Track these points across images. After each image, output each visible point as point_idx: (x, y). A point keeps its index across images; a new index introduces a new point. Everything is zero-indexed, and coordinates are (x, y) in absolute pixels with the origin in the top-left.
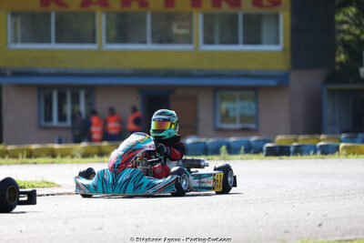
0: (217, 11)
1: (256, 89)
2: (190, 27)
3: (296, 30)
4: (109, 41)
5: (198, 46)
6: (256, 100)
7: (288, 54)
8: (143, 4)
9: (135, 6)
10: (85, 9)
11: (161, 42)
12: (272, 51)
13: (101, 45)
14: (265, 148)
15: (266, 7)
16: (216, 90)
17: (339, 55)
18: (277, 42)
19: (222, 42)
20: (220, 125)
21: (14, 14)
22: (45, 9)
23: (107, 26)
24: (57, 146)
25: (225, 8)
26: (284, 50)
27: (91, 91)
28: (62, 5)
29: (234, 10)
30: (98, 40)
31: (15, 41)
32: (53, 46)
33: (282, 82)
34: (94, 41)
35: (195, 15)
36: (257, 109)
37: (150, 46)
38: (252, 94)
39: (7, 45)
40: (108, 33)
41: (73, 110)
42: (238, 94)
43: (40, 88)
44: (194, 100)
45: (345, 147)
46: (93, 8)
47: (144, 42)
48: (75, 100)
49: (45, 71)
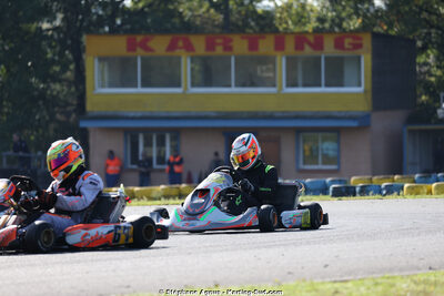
0: (299, 53)
1: (338, 130)
2: (274, 70)
3: (376, 72)
4: (193, 85)
5: (281, 88)
6: (338, 142)
7: (369, 96)
8: (228, 48)
9: (219, 50)
10: (169, 54)
11: (244, 85)
12: (354, 93)
13: (186, 88)
14: (331, 189)
15: (349, 49)
16: (298, 131)
17: (420, 96)
18: (359, 85)
19: (305, 85)
20: (302, 166)
21: (102, 59)
22: (131, 54)
23: (192, 69)
24: (137, 189)
25: (308, 50)
26: (365, 91)
27: (176, 134)
28: (147, 49)
29: (317, 53)
30: (183, 85)
31: (103, 86)
32: (140, 90)
33: (363, 123)
34: (179, 85)
35: (278, 58)
36: (339, 151)
37: (234, 89)
38: (334, 135)
39: (94, 89)
40: (193, 77)
41: (159, 152)
42: (320, 135)
43: (126, 131)
44: (277, 141)
45: (409, 187)
46: (178, 52)
47: (230, 86)
48: (161, 143)
49: (132, 115)
